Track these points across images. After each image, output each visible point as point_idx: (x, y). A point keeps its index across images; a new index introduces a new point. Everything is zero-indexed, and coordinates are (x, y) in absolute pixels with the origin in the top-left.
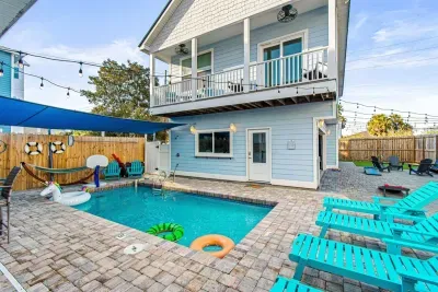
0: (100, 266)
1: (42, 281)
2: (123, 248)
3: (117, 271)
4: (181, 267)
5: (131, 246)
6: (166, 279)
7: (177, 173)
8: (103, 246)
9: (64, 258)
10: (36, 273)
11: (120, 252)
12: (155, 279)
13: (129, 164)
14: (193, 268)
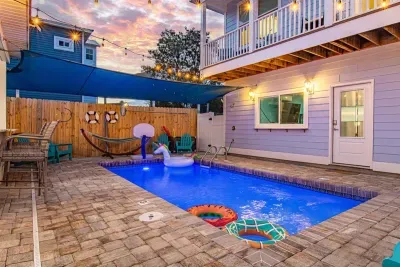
0: (108, 227)
1: (54, 229)
2: (139, 214)
3: (123, 235)
4: (196, 247)
5: (149, 214)
6: (171, 257)
7: (232, 150)
8: (122, 209)
9: (82, 213)
10: (54, 221)
11: (135, 217)
12: (158, 254)
13: (178, 138)
14: (212, 252)
